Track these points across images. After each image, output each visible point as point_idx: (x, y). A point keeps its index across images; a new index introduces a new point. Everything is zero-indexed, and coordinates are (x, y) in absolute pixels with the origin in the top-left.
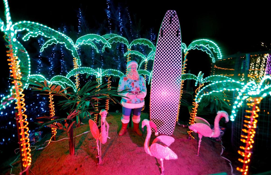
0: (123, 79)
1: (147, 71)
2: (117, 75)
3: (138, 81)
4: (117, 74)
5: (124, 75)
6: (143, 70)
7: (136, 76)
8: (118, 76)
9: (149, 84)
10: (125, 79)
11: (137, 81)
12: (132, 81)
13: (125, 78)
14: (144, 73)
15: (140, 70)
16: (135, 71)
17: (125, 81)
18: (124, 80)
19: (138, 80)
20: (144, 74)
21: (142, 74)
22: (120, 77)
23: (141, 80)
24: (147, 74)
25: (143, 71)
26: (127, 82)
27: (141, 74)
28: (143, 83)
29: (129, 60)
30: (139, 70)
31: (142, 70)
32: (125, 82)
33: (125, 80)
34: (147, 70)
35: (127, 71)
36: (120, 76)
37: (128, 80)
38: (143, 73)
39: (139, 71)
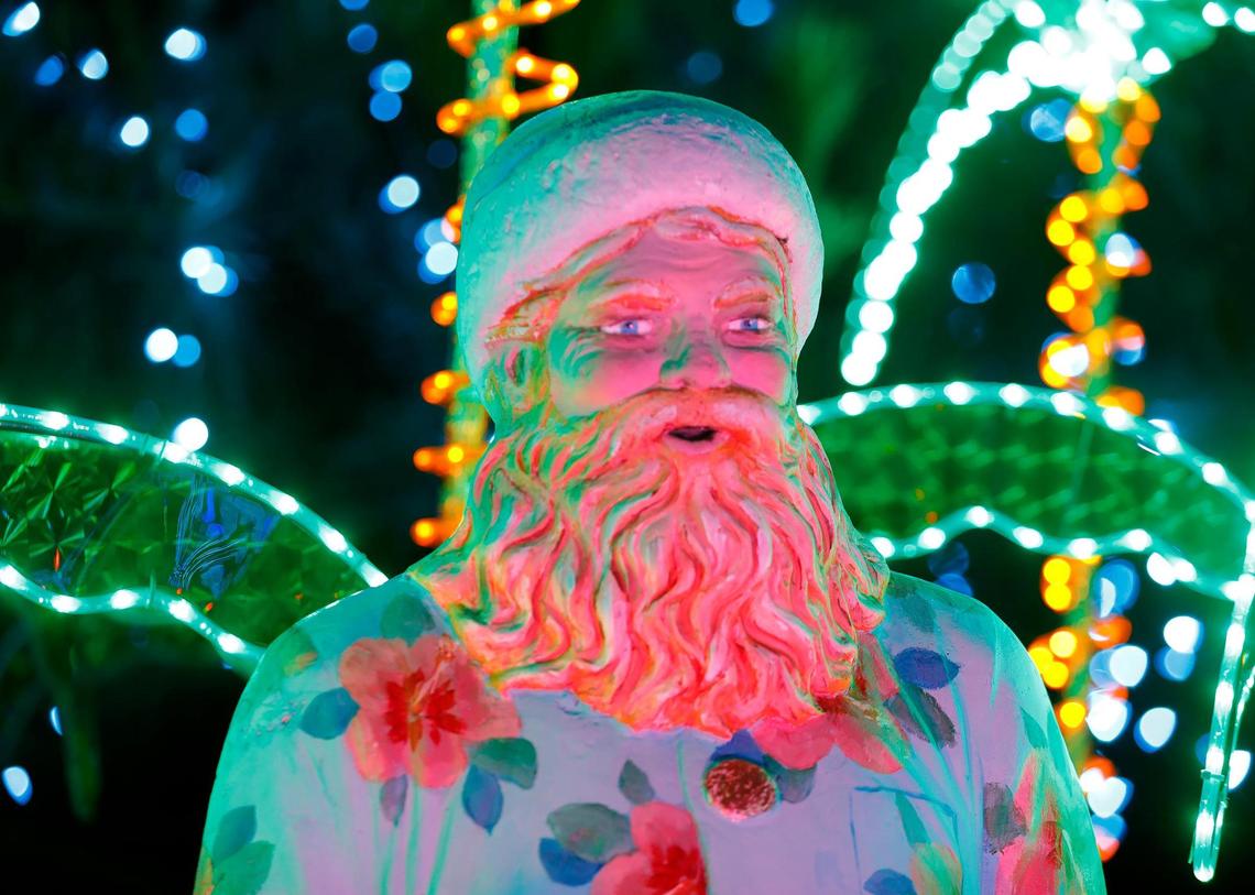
0: (329, 717)
1: (1117, 415)
2: (123, 600)
3: (834, 769)
4: (130, 570)
5: (375, 577)
6: (1014, 395)
7: (772, 616)
8: (182, 610)
9: (1204, 874)
10: (396, 729)
11: (797, 780)
12: (632, 779)
13: (396, 693)
14: (1044, 482)
15: (905, 396)
16: (740, 438)
17: (418, 796)
18: (360, 732)
19: (857, 741)
20: (1052, 525)
21: (979, 517)
22: (230, 644)
23: (943, 731)
24: (1137, 540)
25: (1001, 426)
26: (483, 809)
27: (932, 539)
28: (1001, 817)
29: (523, 85)
30: (852, 405)
31: (959, 393)
32: (394, 800)
33: (416, 754)
34: (1120, 375)
35: (466, 427)
36: (221, 615)
37: (516, 755)
38: (992, 486)
39: (859, 427)
